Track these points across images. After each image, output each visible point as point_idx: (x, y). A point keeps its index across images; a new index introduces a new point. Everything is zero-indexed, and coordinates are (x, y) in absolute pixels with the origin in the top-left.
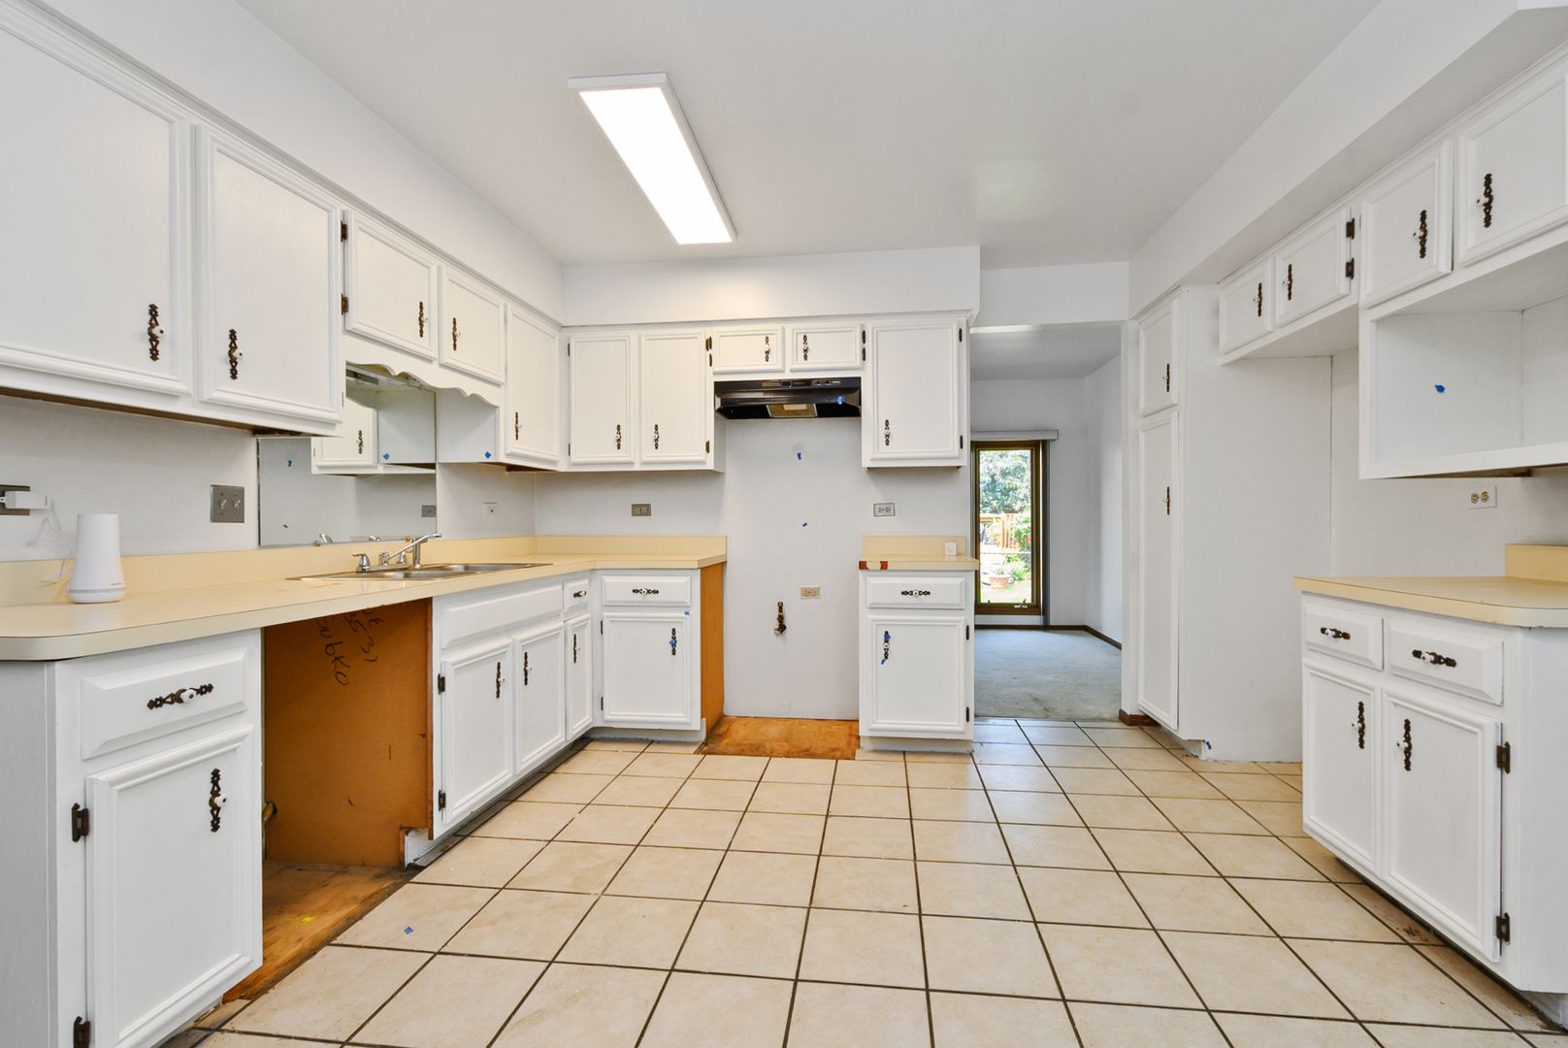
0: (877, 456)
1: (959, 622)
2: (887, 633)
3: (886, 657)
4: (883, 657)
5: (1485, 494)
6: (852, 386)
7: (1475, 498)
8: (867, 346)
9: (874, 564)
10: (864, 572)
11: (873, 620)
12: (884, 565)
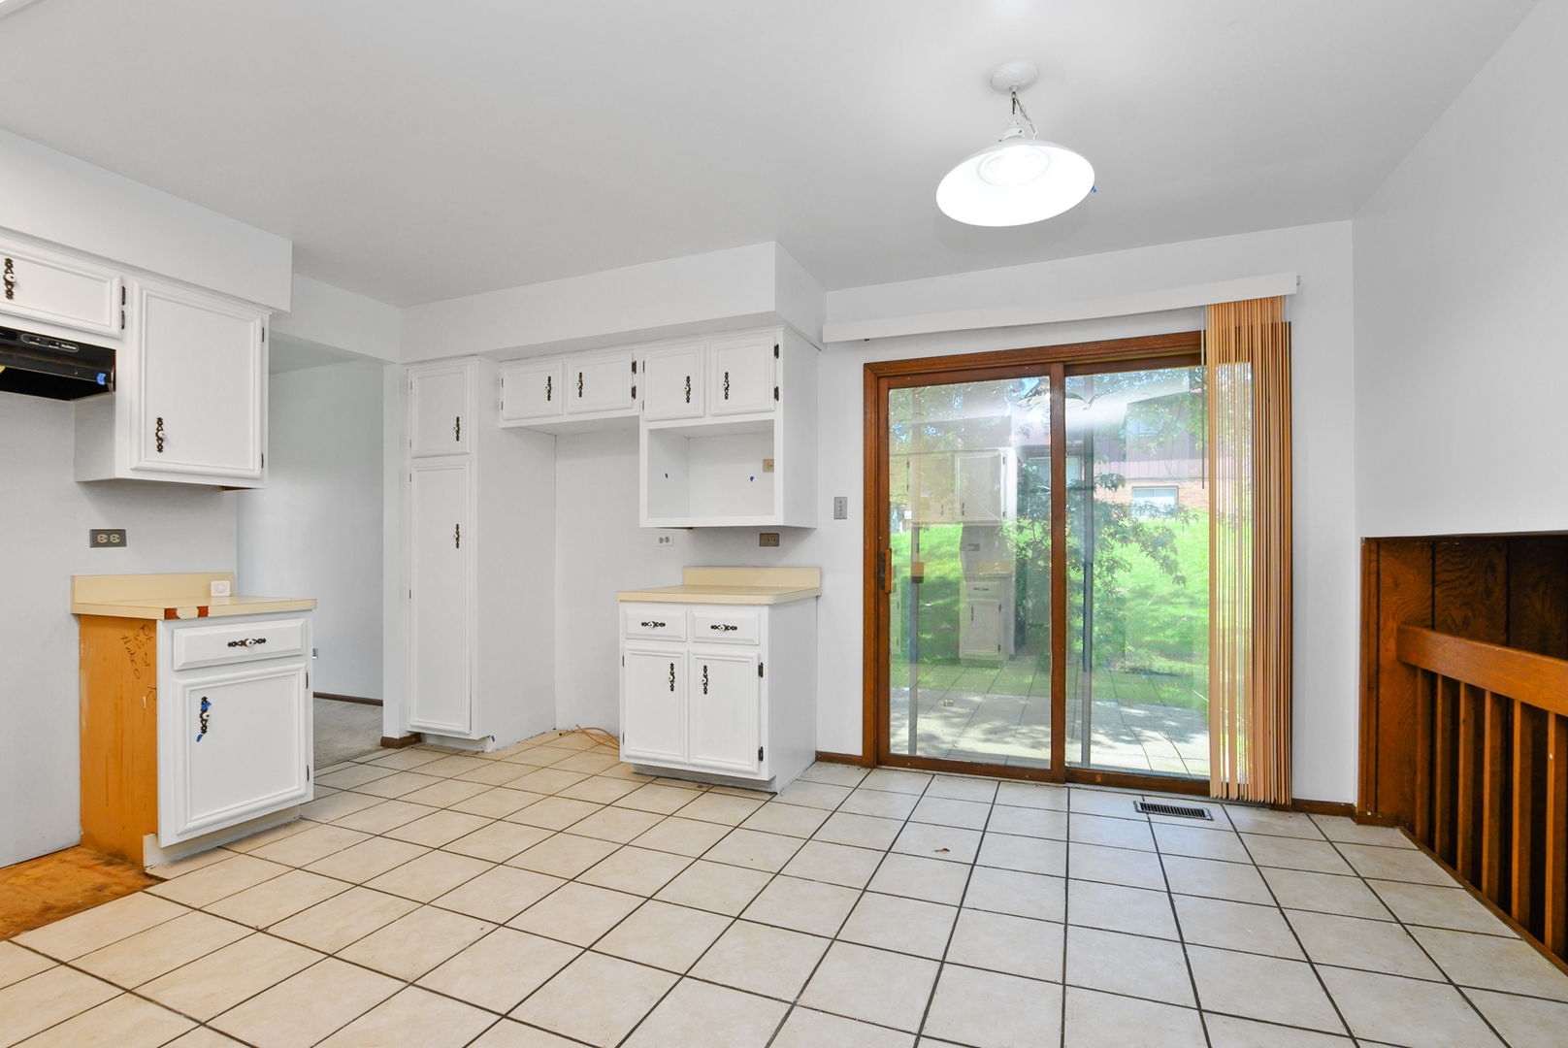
0: (144, 464)
1: (298, 669)
2: (204, 699)
3: (204, 730)
4: (199, 732)
5: (667, 538)
6: (104, 359)
7: (661, 540)
8: (127, 308)
9: (188, 611)
10: (172, 623)
11: (186, 686)
12: (203, 612)
